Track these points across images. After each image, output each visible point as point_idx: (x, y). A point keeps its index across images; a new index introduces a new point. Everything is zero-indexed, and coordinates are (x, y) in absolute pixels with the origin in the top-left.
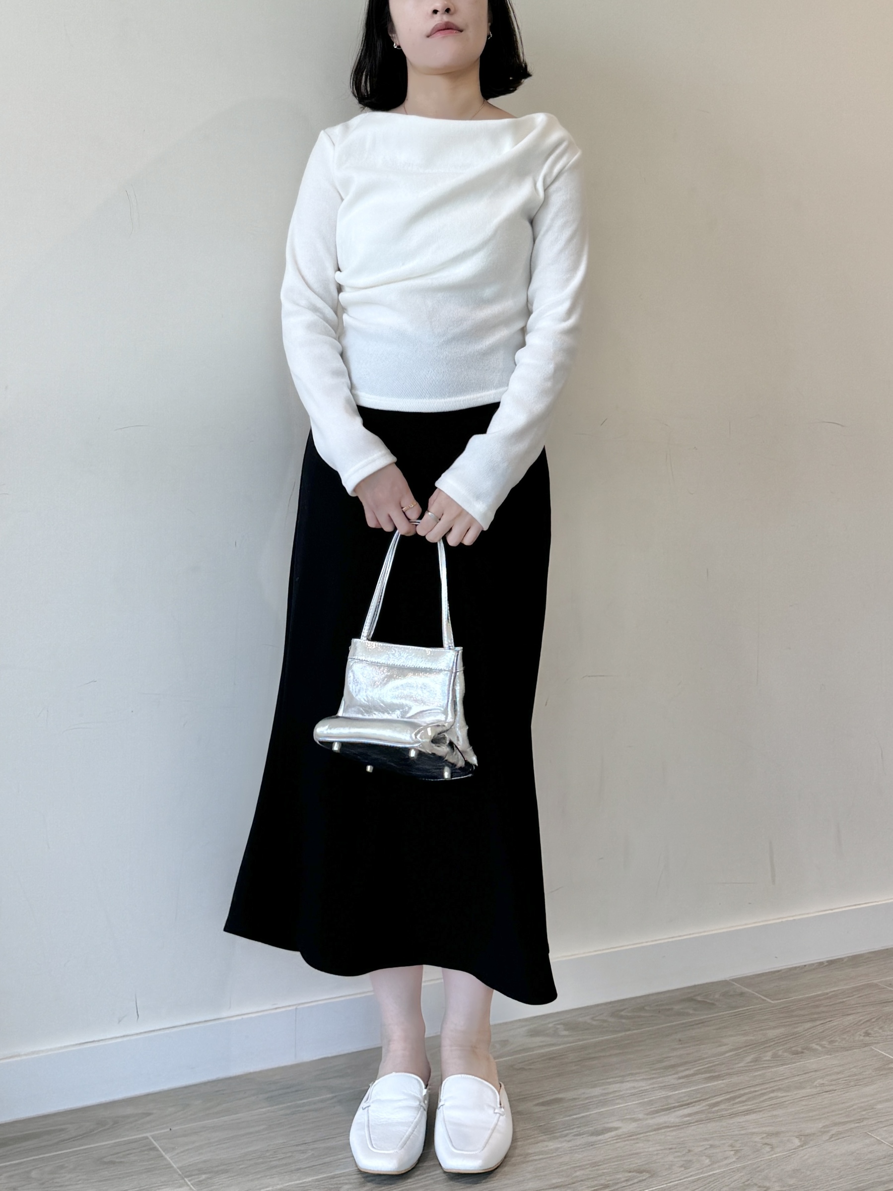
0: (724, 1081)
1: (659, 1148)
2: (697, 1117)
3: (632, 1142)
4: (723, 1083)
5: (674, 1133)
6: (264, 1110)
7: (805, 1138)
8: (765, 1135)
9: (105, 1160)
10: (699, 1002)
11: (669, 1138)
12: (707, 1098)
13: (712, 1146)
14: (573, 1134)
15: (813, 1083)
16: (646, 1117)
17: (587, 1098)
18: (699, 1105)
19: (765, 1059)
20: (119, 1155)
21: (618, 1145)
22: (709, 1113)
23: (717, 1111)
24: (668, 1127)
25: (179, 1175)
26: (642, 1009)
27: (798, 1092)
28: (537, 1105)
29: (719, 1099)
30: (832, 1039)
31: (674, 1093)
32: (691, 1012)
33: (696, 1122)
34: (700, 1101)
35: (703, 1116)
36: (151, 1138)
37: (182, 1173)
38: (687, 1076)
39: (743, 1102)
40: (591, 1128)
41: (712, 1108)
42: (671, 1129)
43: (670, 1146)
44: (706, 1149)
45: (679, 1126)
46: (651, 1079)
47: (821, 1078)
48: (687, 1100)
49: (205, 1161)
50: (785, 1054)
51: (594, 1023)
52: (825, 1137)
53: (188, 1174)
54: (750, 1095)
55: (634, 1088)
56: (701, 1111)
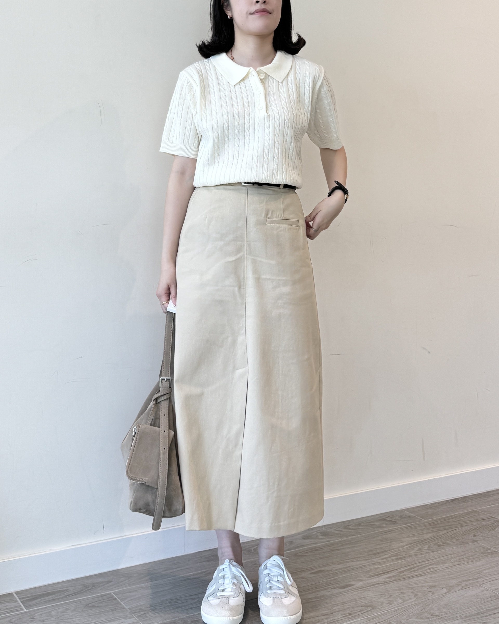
0: (405, 560)
1: (376, 594)
2: (394, 578)
3: (362, 591)
5: (382, 587)
6: (171, 578)
7: (449, 589)
8: (428, 587)
9: (90, 605)
10: (389, 521)
11: (379, 589)
12: (398, 569)
13: (402, 593)
14: (331, 588)
15: (450, 560)
16: (367, 579)
17: (336, 570)
18: (393, 572)
19: (425, 549)
20: (98, 602)
21: (354, 593)
22: (399, 576)
23: (403, 575)
24: (379, 584)
25: (128, 612)
26: (359, 525)
27: (443, 565)
28: (311, 573)
29: (403, 569)
30: (458, 538)
31: (380, 566)
32: (385, 526)
33: (392, 581)
34: (393, 570)
36: (112, 593)
37: (131, 611)
38: (386, 558)
39: (416, 570)
40: (339, 585)
41: (401, 573)
42: (381, 585)
43: (381, 593)
45: (384, 583)
46: (368, 559)
47: (454, 558)
48: (387, 570)
49: (142, 605)
50: (435, 546)
51: (336, 532)
52: (460, 588)
53: (134, 611)
54: (419, 567)
55: (360, 564)
56: (395, 575)
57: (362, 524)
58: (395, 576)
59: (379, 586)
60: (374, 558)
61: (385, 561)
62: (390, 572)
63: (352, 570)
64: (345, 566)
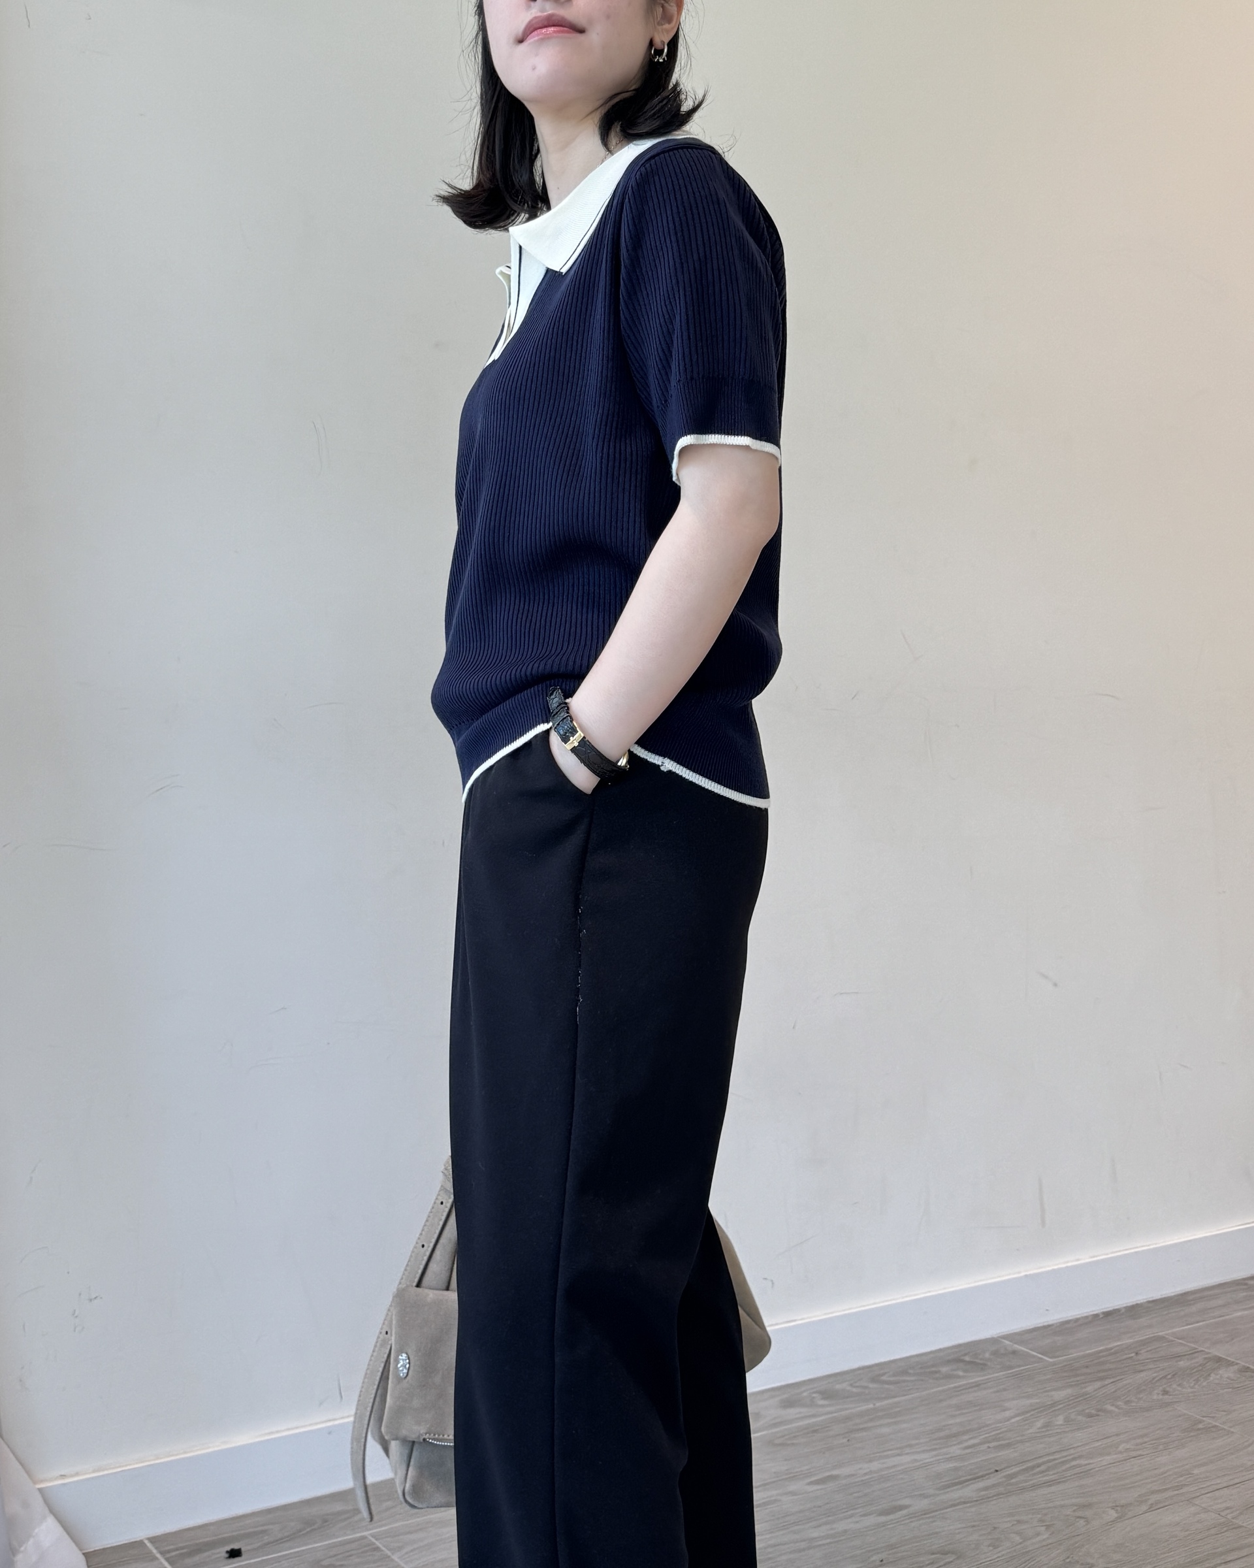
1: (960, 1526)
3: (928, 1520)
5: (973, 1509)
7: (1122, 1510)
8: (1075, 1508)
10: (970, 1363)
11: (968, 1514)
13: (1019, 1522)
15: (1117, 1448)
16: (937, 1492)
19: (1058, 1423)
20: (338, 1557)
21: (913, 1524)
24: (965, 1503)
26: (905, 1372)
27: (1102, 1459)
30: (1127, 1399)
32: (961, 1373)
35: (1001, 1489)
36: (369, 1537)
39: (1043, 1472)
40: (877, 1507)
41: (1012, 1479)
42: (969, 1505)
43: (973, 1524)
45: (977, 1501)
47: (1124, 1443)
50: (1080, 1417)
51: (854, 1390)
52: (1144, 1508)
54: (1050, 1464)
57: (911, 1371)
62: (987, 1477)
64: (885, 1466)
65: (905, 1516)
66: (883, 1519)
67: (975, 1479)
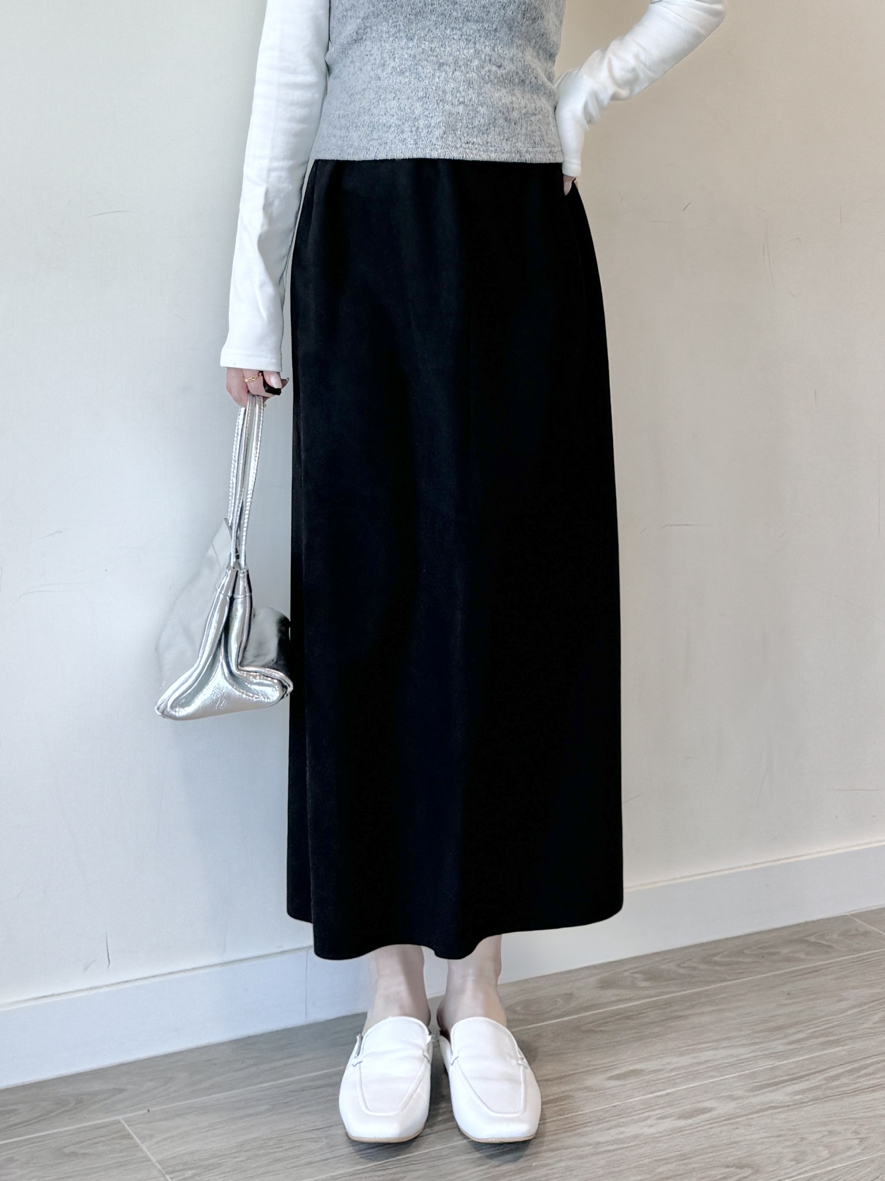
0: (845, 1047)
1: (765, 1135)
2: (811, 1096)
3: (730, 1127)
4: (844, 1050)
5: (783, 1116)
6: (266, 1084)
9: (66, 1150)
11: (776, 1122)
12: (825, 1070)
13: (831, 1133)
14: (655, 1117)
16: (747, 1094)
17: (672, 1070)
18: (813, 1079)
20: (83, 1144)
21: (712, 1131)
22: (827, 1088)
23: (837, 1087)
24: (776, 1108)
25: (159, 1171)
26: (741, 953)
28: (611, 1078)
29: (840, 1070)
31: (781, 1063)
32: (803, 956)
33: (811, 1100)
34: (815, 1073)
35: (819, 1093)
36: (123, 1122)
37: (163, 1169)
38: (798, 1041)
39: (870, 1074)
40: (678, 1109)
42: (780, 1110)
43: (780, 1133)
44: (824, 1136)
45: (788, 1106)
46: (753, 1044)
48: (798, 1073)
49: (192, 1153)
53: (170, 1169)
54: (879, 1066)
55: (732, 1056)
56: (816, 1086)
57: (747, 952)
58: (817, 1088)
59: (776, 1113)
60: (769, 1041)
61: (794, 1049)
62: (807, 1078)
63: (711, 1071)
64: (697, 1061)
65: (707, 1121)
66: (682, 1123)
67: (792, 1080)
